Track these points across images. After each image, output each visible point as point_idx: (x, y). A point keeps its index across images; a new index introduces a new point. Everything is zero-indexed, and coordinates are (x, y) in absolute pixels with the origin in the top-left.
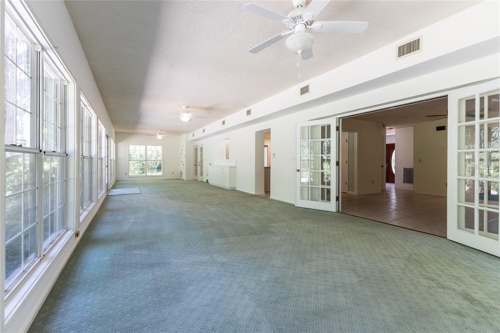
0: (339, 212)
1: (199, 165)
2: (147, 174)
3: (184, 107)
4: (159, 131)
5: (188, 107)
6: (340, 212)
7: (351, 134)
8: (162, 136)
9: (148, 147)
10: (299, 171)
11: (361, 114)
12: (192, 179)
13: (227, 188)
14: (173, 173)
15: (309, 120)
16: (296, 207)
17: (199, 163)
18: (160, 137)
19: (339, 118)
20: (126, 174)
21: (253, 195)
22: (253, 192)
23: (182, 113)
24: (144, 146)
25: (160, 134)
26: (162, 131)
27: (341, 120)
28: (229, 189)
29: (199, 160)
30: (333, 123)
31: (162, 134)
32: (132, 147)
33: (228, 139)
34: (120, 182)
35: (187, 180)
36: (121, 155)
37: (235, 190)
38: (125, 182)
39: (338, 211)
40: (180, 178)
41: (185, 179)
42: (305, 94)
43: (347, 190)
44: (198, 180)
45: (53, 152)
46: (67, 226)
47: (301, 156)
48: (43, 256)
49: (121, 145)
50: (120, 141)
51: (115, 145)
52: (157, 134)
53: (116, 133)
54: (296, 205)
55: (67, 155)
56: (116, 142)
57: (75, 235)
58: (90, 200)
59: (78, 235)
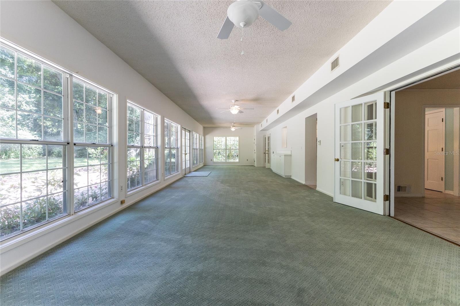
0: (389, 215)
1: (267, 153)
2: (227, 161)
3: (233, 101)
4: (233, 124)
5: (237, 101)
6: (391, 215)
7: (449, 110)
8: (235, 128)
9: (228, 138)
10: (338, 160)
11: (420, 80)
12: (262, 166)
13: (283, 176)
14: (247, 160)
15: (351, 99)
16: (335, 202)
17: (267, 151)
18: (233, 129)
19: (391, 91)
20: (211, 160)
21: (303, 184)
22: (303, 182)
23: (231, 107)
24: (225, 137)
25: (233, 126)
26: (234, 124)
27: (393, 93)
28: (284, 177)
29: (267, 149)
30: (379, 99)
31: (235, 126)
32: (216, 139)
33: (286, 127)
34: (206, 167)
35: (257, 167)
36: (208, 145)
37: (290, 178)
38: (210, 166)
39: (387, 214)
40: (253, 165)
41: (256, 166)
42: (336, 68)
43: (444, 188)
44: (266, 168)
45: (94, 144)
46: (113, 195)
47: (341, 143)
48: (73, 213)
49: (208, 137)
50: (207, 134)
51: (203, 137)
52: (231, 127)
53: (204, 127)
54: (335, 201)
55: (112, 146)
56: (204, 135)
57: (120, 203)
58: (157, 179)
59: (122, 202)
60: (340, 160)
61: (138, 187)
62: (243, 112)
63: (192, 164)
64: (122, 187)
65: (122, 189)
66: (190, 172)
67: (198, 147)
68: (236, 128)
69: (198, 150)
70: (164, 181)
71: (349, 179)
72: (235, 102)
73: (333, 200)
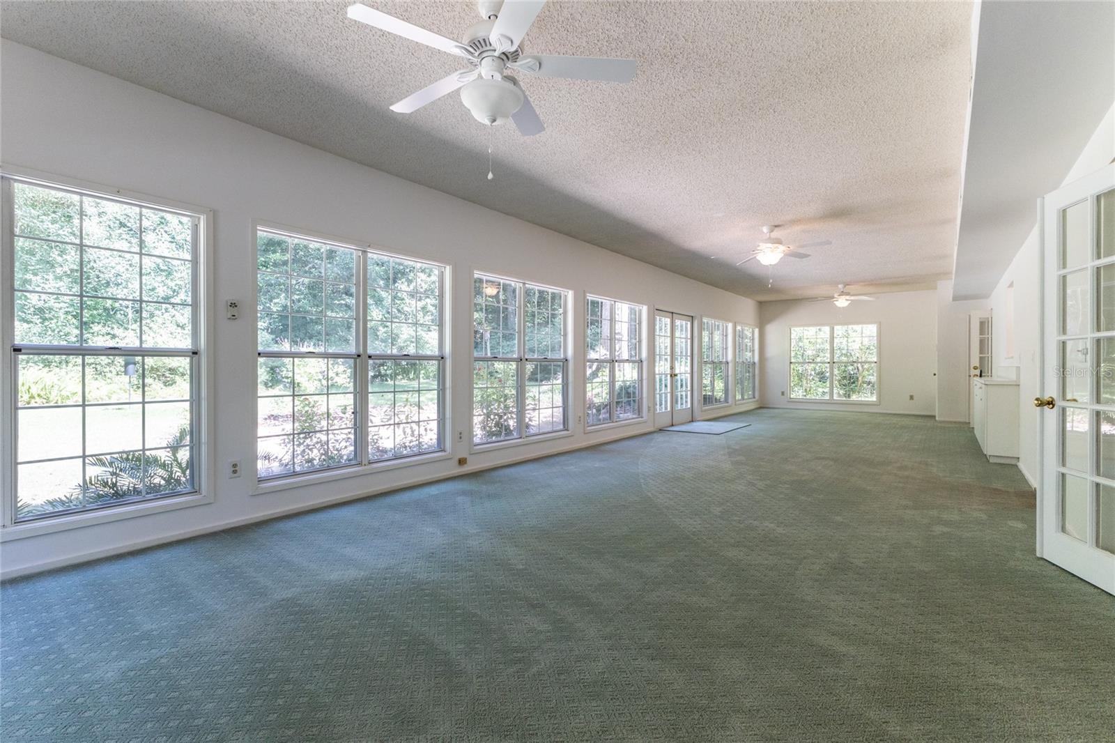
3: (765, 229)
4: (840, 286)
5: (776, 226)
8: (848, 297)
9: (835, 329)
10: (1051, 403)
14: (912, 397)
16: (1042, 558)
17: (975, 369)
18: (842, 302)
20: (783, 393)
23: (759, 246)
24: (826, 328)
25: (843, 293)
26: (847, 285)
28: (989, 459)
31: (848, 294)
32: (796, 332)
33: (1012, 285)
34: (763, 410)
36: (772, 350)
37: (1015, 465)
38: (776, 411)
41: (937, 419)
45: (405, 355)
46: (444, 446)
47: (1063, 338)
48: (367, 463)
49: (773, 330)
50: (769, 321)
51: (757, 331)
52: (836, 296)
53: (761, 304)
54: (1042, 553)
55: (442, 358)
56: (762, 324)
57: (455, 461)
58: (564, 427)
59: (462, 462)
60: (1059, 403)
61: (507, 438)
62: (809, 255)
63: (699, 401)
64: (460, 433)
65: (461, 438)
66: (692, 421)
67: (730, 357)
68: (852, 298)
69: (730, 365)
70: (585, 433)
71: (1083, 475)
72: (772, 231)
73: (1034, 550)
